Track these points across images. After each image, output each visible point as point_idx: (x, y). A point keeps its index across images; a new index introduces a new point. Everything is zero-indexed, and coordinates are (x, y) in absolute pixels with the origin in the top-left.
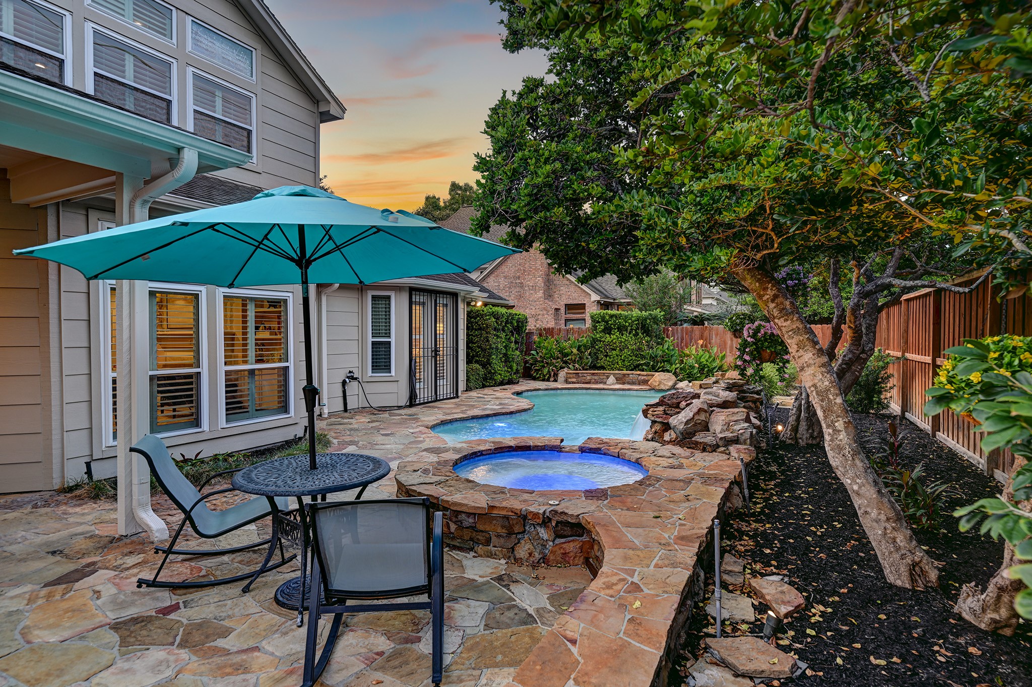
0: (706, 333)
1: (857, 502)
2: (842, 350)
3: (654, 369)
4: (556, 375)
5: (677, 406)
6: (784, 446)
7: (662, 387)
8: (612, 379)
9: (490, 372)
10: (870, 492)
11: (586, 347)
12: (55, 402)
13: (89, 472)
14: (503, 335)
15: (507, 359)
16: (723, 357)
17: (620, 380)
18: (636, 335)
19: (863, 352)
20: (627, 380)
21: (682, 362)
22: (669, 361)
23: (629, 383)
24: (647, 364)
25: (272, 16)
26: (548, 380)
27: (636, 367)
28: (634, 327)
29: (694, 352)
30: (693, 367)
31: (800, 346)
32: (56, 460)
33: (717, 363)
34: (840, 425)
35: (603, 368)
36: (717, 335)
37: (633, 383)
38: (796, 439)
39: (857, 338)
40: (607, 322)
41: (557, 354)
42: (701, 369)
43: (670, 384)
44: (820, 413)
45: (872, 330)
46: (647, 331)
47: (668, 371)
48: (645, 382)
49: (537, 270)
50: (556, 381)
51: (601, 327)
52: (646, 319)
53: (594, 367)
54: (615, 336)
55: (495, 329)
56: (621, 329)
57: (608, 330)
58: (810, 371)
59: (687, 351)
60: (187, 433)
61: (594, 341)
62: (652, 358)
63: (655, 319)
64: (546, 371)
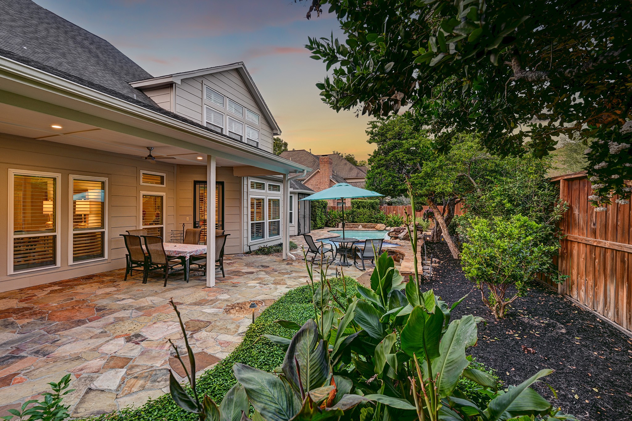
0: (395, 209)
1: (449, 244)
2: (445, 215)
3: (377, 222)
4: (338, 225)
5: (400, 232)
6: (430, 242)
7: (381, 229)
8: (360, 226)
9: (316, 224)
10: (451, 242)
11: (350, 214)
12: (242, 230)
13: (250, 249)
14: (320, 209)
15: (321, 219)
16: (403, 218)
17: (363, 227)
18: (370, 209)
19: (451, 216)
20: (367, 227)
21: (387, 220)
22: (382, 220)
23: (367, 228)
24: (374, 221)
25: (263, 101)
26: (335, 227)
27: (370, 222)
28: (369, 206)
29: (392, 216)
30: (392, 222)
31: (438, 214)
32: (242, 245)
33: (400, 220)
34: (445, 230)
35: (356, 222)
36: (400, 209)
37: (369, 228)
38: (433, 241)
39: (449, 212)
40: (358, 204)
41: (338, 217)
42: (395, 223)
43: (384, 228)
44: (442, 228)
45: (453, 209)
46: (373, 208)
47: (382, 223)
48: (374, 227)
49: (326, 182)
50: (338, 227)
51: (356, 206)
52: (373, 203)
53: (353, 222)
54: (361, 210)
55: (318, 207)
56: (364, 207)
57: (358, 207)
58: (440, 219)
59: (389, 216)
60: (260, 240)
61: (353, 212)
62: (376, 218)
63: (377, 204)
64: (334, 223)
